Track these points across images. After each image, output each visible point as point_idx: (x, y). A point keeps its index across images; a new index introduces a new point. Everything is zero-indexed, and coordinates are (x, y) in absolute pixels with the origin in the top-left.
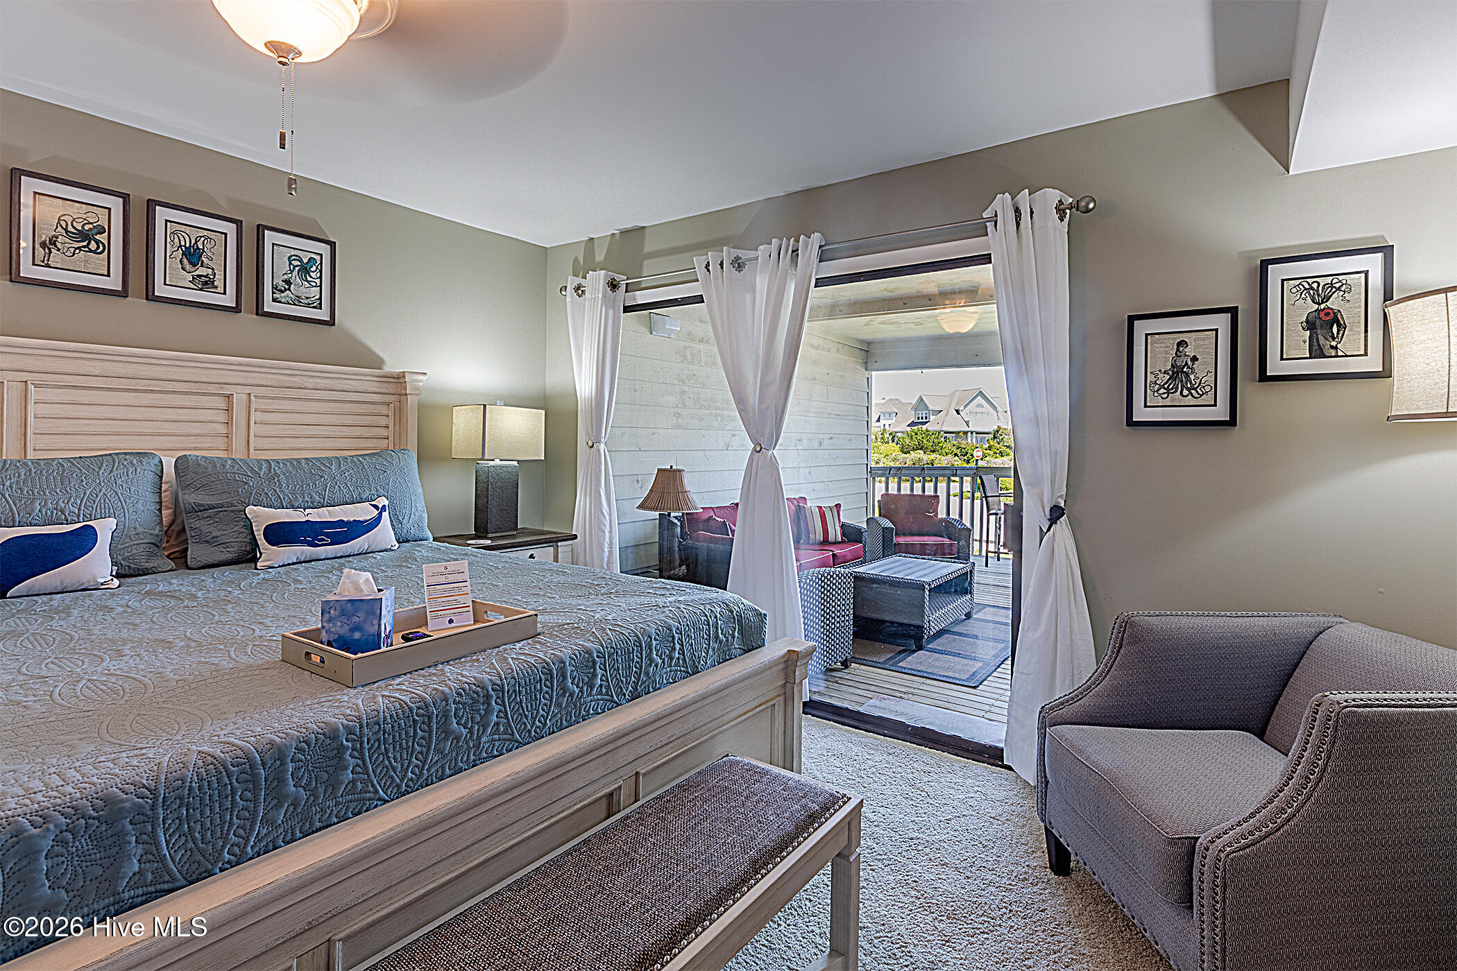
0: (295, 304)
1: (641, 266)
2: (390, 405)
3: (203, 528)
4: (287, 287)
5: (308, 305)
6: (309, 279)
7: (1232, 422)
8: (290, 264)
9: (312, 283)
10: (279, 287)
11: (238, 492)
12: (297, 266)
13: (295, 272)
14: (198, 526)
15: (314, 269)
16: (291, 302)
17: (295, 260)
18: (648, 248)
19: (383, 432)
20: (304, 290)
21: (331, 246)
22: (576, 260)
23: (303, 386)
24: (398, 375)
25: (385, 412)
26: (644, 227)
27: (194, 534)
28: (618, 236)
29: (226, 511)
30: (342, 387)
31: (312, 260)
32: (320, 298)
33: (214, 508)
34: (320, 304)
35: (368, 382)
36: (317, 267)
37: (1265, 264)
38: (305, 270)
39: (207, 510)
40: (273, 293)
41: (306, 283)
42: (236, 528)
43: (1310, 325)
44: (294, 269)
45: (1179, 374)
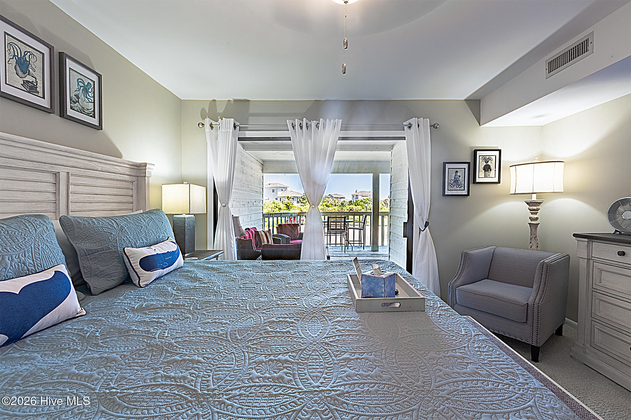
0: (81, 113)
1: (248, 119)
2: (134, 183)
3: (92, 266)
4: (77, 100)
5: (88, 114)
6: (88, 97)
7: (468, 195)
8: (78, 84)
9: (89, 100)
10: (73, 100)
11: (110, 239)
12: (82, 86)
13: (81, 91)
14: (89, 265)
15: (90, 90)
16: (79, 110)
17: (80, 82)
18: (251, 111)
19: (130, 199)
20: (86, 104)
21: (99, 77)
22: (203, 110)
23: (96, 169)
24: (140, 165)
25: (131, 187)
26: (249, 100)
27: (86, 271)
28: (232, 102)
29: (105, 253)
30: (113, 170)
31: (89, 84)
32: (94, 111)
33: (98, 251)
34: (94, 114)
35: (125, 168)
36: (92, 89)
37: (475, 152)
38: (86, 91)
39: (93, 253)
40: (71, 103)
41: (87, 99)
42: (114, 264)
43: (484, 169)
44: (80, 88)
45: (456, 181)
